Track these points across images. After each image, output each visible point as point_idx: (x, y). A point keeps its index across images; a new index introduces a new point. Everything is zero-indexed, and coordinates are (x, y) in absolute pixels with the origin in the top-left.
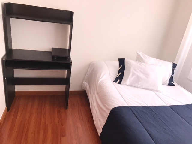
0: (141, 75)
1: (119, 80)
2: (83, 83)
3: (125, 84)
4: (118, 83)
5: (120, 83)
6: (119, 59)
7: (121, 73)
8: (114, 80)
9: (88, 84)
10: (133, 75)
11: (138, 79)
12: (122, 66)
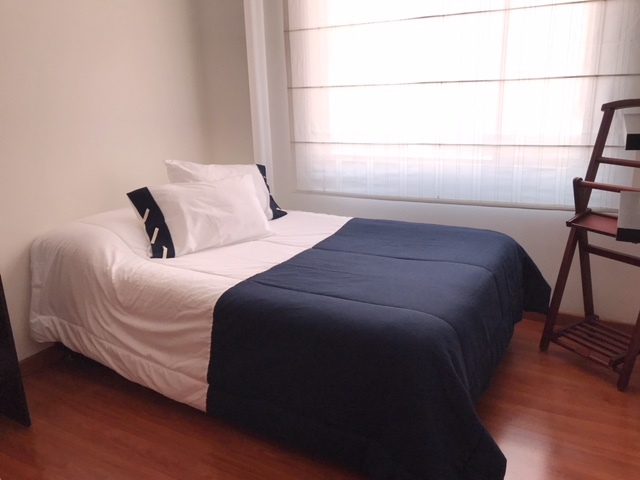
0: (215, 212)
1: (165, 249)
2: (32, 321)
3: (185, 251)
4: (168, 257)
5: (171, 254)
6: (129, 195)
7: (157, 230)
8: (151, 255)
9: (55, 318)
10: (195, 221)
11: (212, 224)
12: (148, 211)
